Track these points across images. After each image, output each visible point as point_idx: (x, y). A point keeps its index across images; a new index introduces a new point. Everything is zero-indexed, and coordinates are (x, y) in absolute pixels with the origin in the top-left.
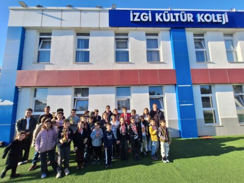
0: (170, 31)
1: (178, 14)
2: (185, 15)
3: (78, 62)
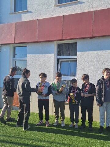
3: (62, 3)
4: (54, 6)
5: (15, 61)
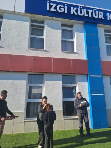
0: (84, 24)
1: (91, 11)
2: (97, 12)
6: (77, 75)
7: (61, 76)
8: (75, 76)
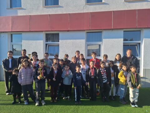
3: (48, 5)
4: (42, 7)
5: (13, 45)
6: (143, 29)
7: (123, 31)
8: (140, 31)
